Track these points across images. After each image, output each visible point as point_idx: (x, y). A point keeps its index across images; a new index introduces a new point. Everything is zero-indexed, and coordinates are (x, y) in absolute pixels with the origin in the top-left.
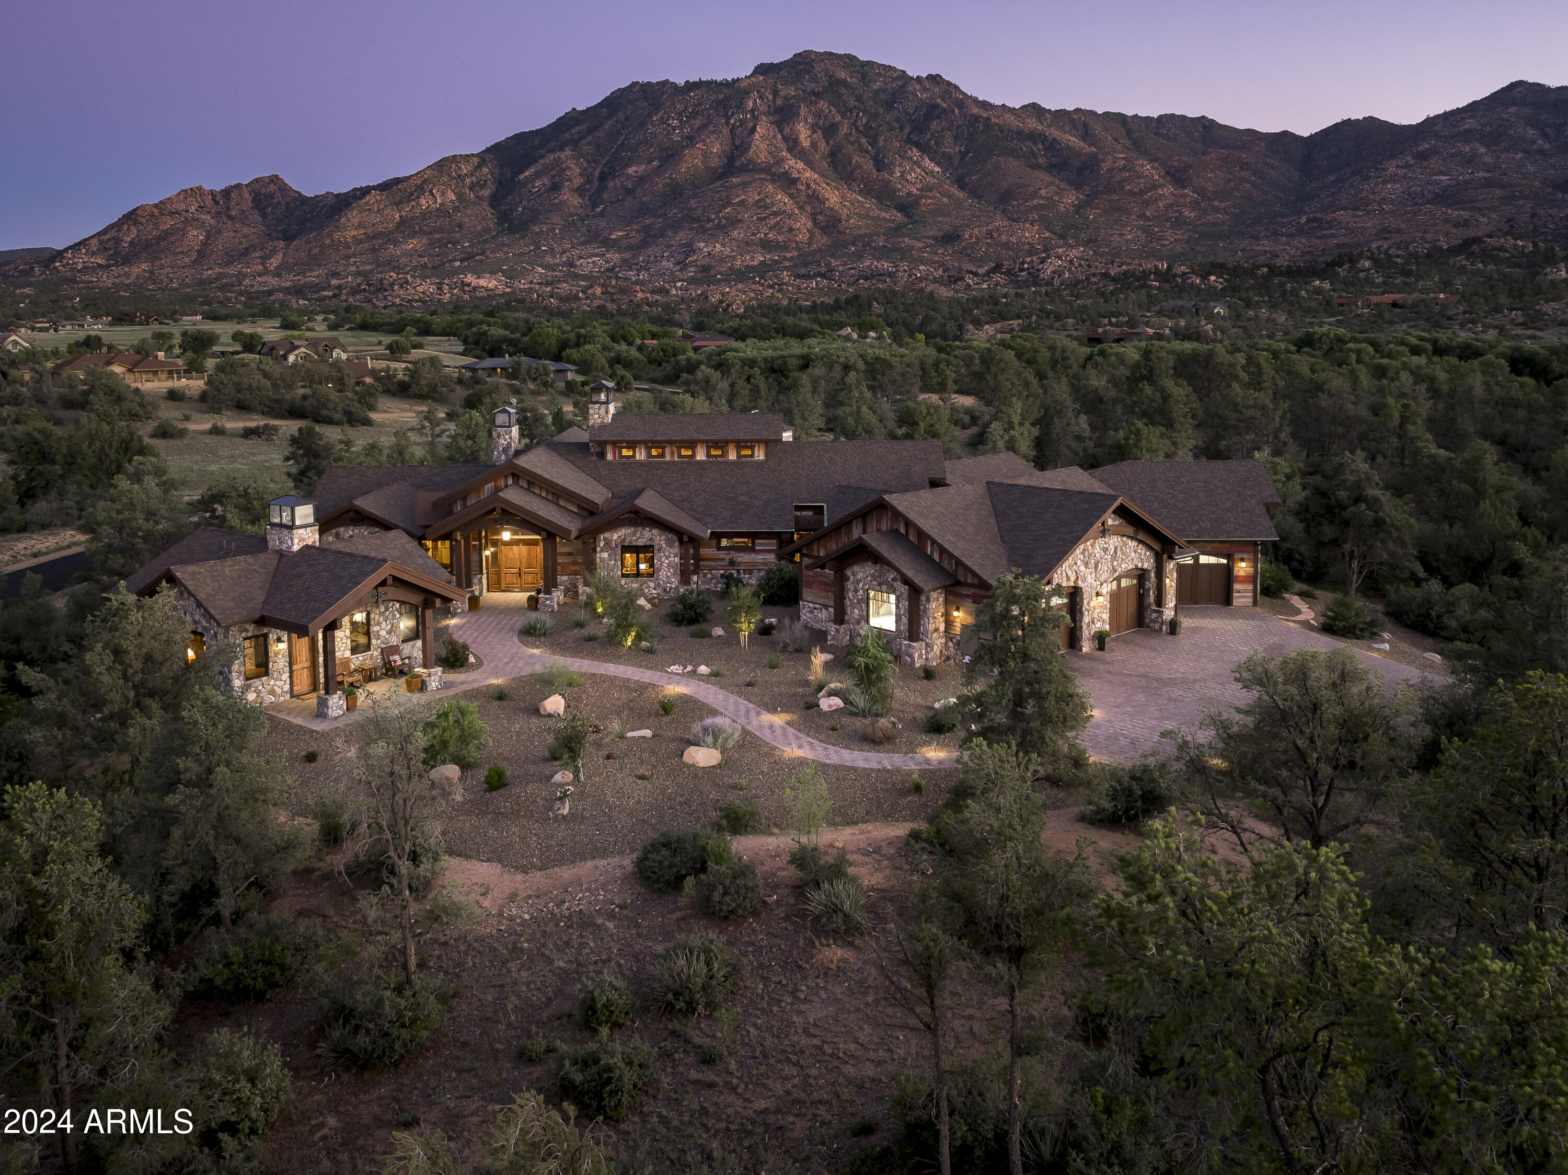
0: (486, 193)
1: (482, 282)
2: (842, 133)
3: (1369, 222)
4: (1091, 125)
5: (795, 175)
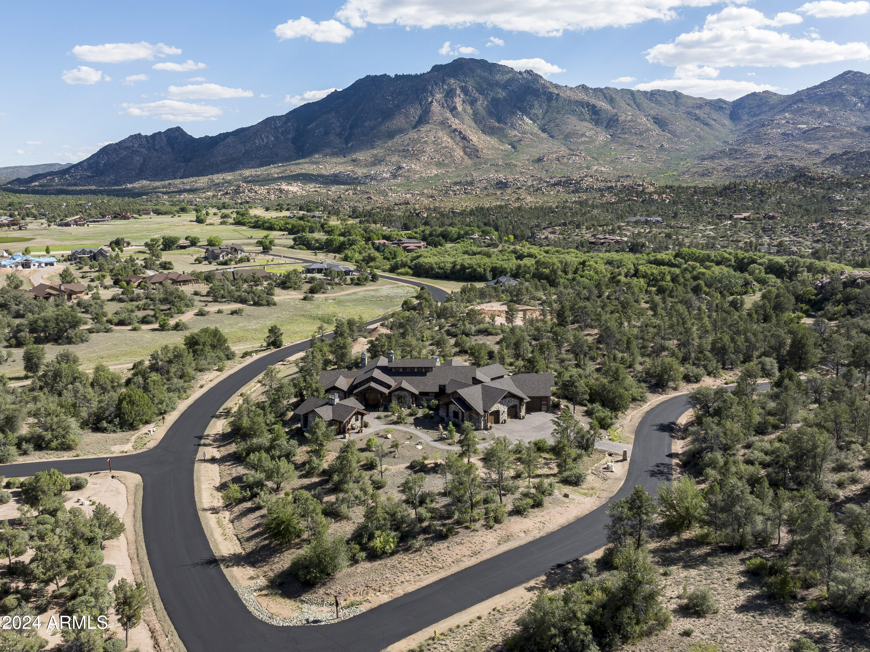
0: (290, 136)
2: (479, 103)
3: (762, 151)
4: (614, 96)
5: (454, 127)
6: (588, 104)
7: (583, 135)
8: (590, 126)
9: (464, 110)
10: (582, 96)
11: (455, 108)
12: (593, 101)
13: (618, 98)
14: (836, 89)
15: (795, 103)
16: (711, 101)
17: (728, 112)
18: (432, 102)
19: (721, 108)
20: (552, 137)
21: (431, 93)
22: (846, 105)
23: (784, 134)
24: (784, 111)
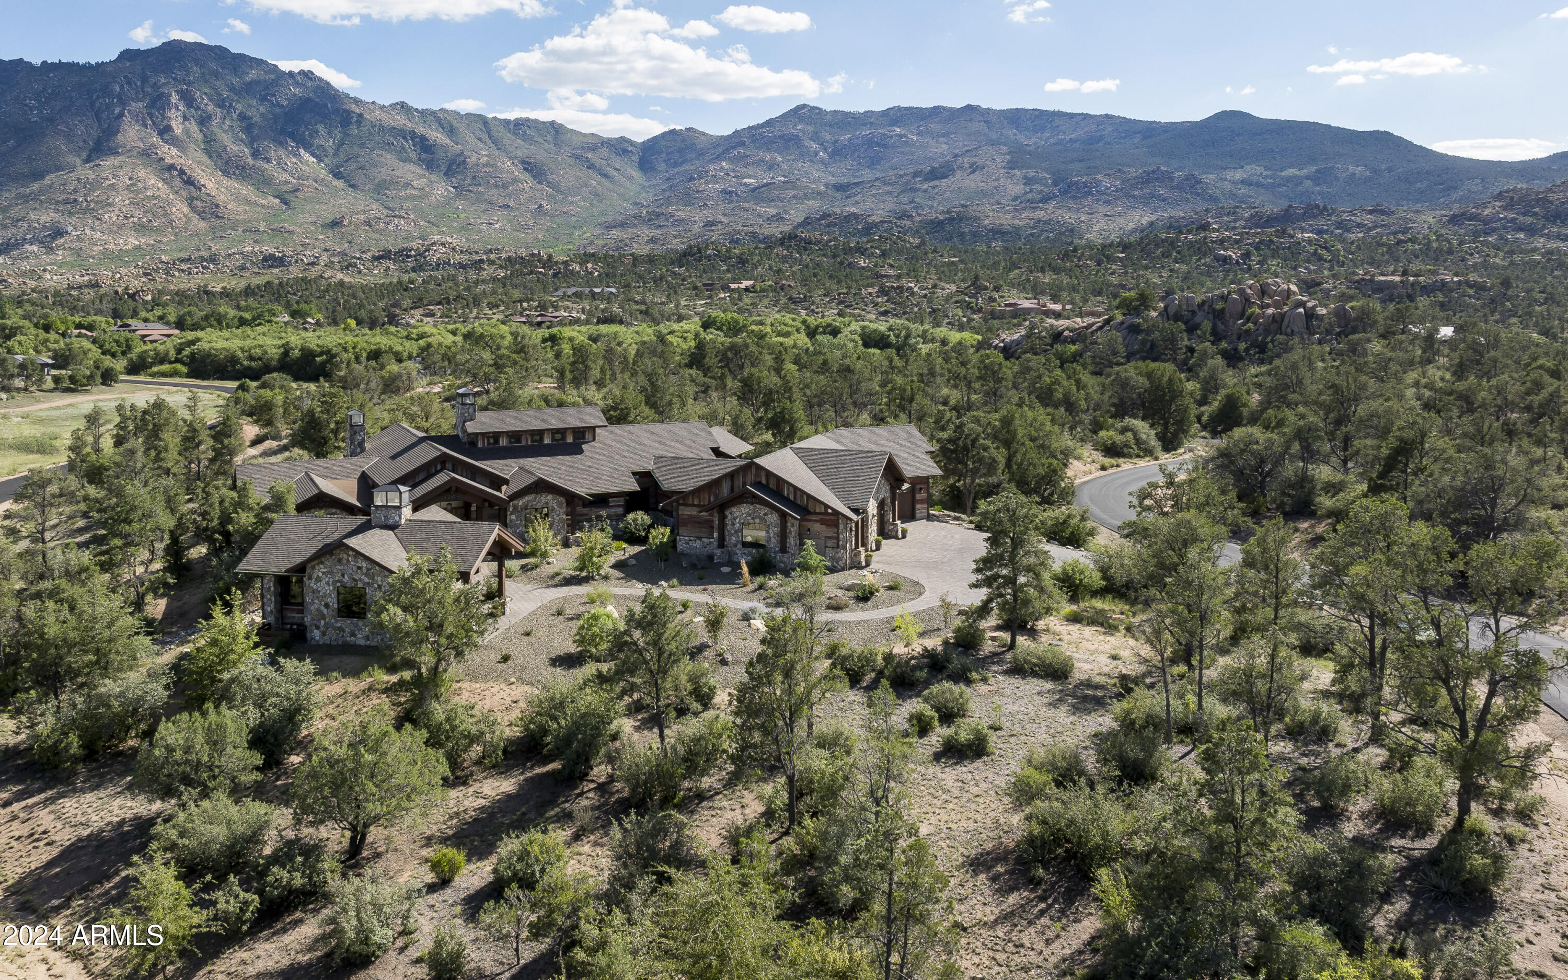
2: (215, 122)
3: (697, 216)
4: (455, 124)
5: (169, 161)
6: (413, 135)
7: (408, 185)
8: (419, 170)
9: (187, 132)
10: (400, 121)
11: (168, 128)
12: (421, 130)
13: (462, 128)
14: (790, 130)
15: (734, 148)
16: (609, 140)
17: (636, 158)
18: (121, 115)
19: (625, 151)
20: (353, 186)
21: (121, 100)
22: (804, 154)
23: (724, 192)
24: (719, 158)
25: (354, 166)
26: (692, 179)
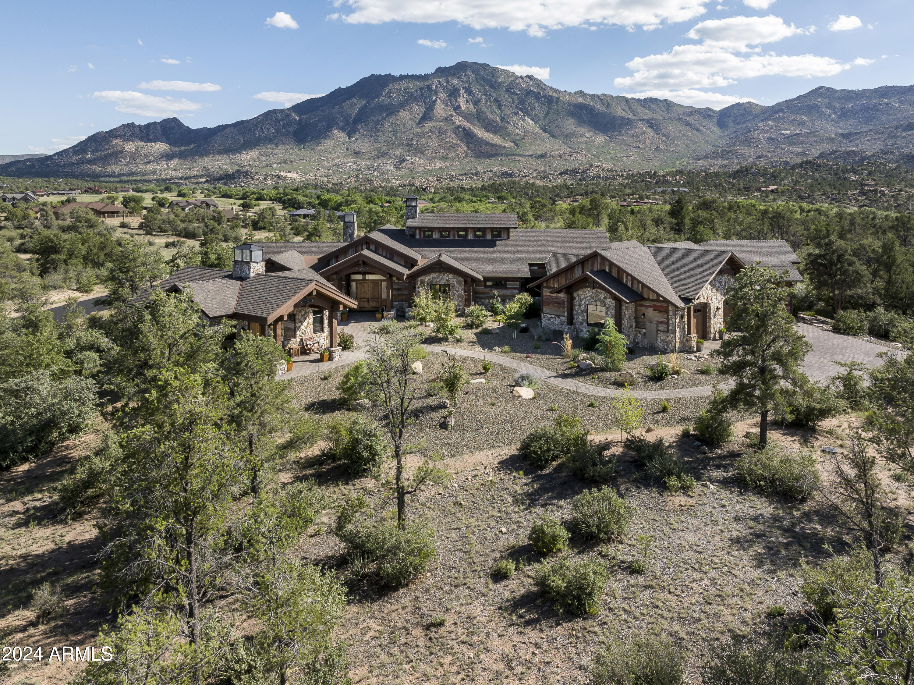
0: (292, 129)
1: (289, 175)
2: (482, 103)
3: (752, 153)
4: (610, 102)
5: (458, 123)
6: (587, 107)
7: (583, 135)
8: (589, 128)
9: (467, 108)
11: (459, 107)
12: (591, 105)
13: (613, 103)
15: (776, 113)
17: (715, 120)
18: (436, 100)
19: (709, 116)
20: (553, 136)
21: (435, 92)
22: (822, 116)
23: (770, 139)
24: (766, 119)
25: (554, 125)
26: (750, 131)
